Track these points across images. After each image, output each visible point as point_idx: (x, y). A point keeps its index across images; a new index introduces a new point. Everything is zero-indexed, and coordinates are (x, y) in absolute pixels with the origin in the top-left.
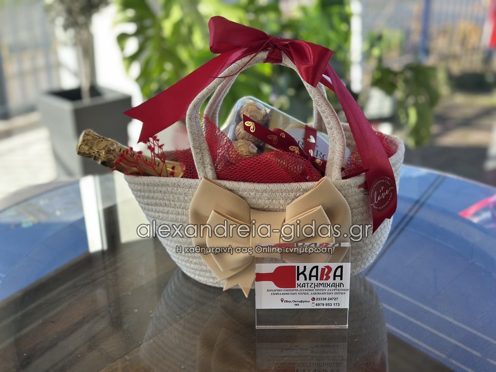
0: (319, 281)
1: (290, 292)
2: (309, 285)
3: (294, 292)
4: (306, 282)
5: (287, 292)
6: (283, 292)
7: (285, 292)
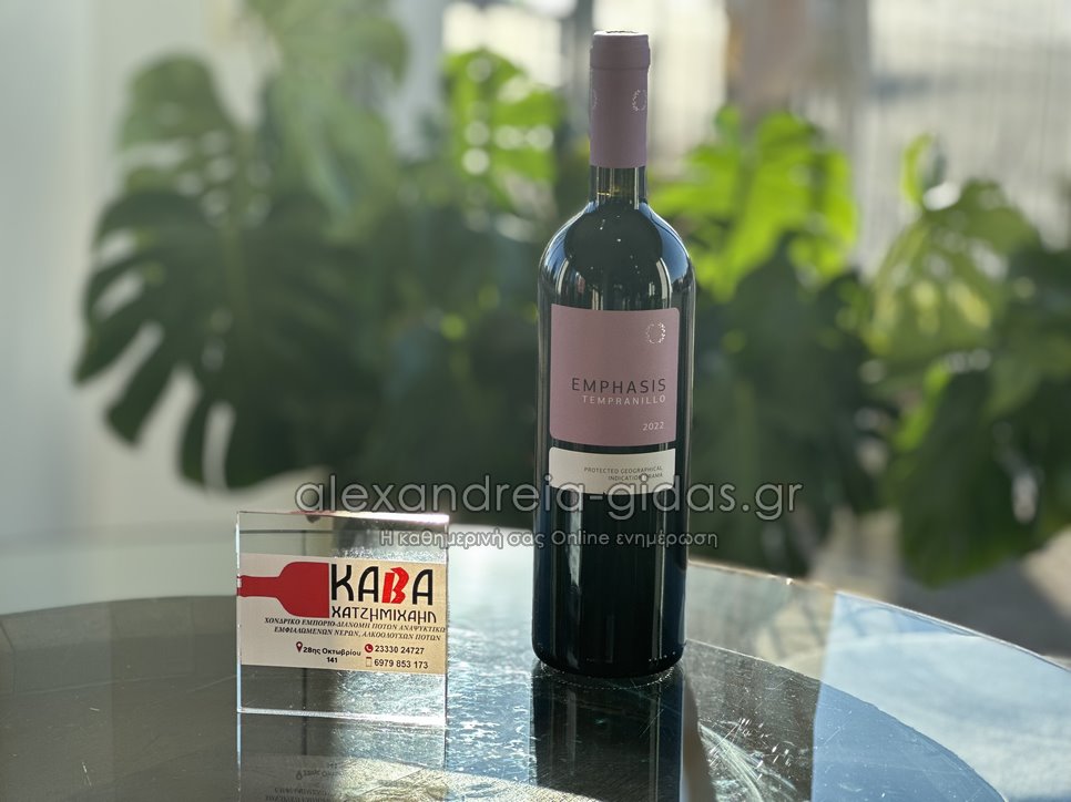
0: (381, 605)
1: (318, 627)
2: (359, 612)
3: (326, 627)
4: (351, 604)
5: (310, 627)
6: (300, 626)
7: (307, 627)
